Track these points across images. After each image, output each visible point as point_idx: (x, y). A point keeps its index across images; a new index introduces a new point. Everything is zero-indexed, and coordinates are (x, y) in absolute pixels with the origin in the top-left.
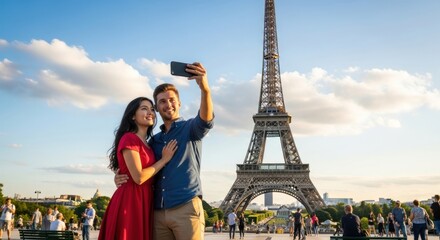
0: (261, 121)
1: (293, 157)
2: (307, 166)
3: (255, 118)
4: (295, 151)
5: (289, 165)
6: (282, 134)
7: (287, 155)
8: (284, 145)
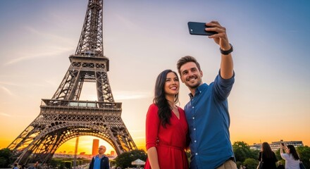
0: (77, 61)
1: (106, 97)
2: (119, 105)
3: (71, 58)
4: (109, 92)
5: (101, 103)
6: (98, 75)
7: (100, 94)
8: (99, 85)
